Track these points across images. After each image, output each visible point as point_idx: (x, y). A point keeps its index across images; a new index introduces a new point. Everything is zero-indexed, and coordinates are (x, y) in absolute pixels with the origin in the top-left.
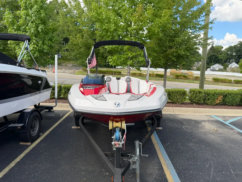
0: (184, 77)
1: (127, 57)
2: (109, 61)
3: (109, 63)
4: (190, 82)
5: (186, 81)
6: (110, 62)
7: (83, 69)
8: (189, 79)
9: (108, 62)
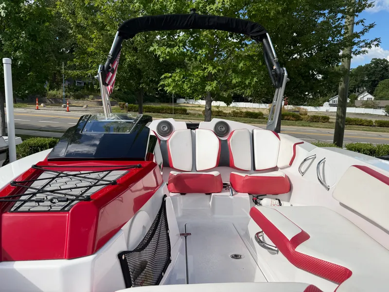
0: (293, 116)
1: (206, 74)
2: (166, 83)
3: (166, 89)
4: (305, 124)
5: (297, 122)
6: (166, 86)
7: (121, 104)
8: (302, 120)
9: (163, 86)
